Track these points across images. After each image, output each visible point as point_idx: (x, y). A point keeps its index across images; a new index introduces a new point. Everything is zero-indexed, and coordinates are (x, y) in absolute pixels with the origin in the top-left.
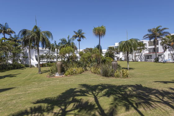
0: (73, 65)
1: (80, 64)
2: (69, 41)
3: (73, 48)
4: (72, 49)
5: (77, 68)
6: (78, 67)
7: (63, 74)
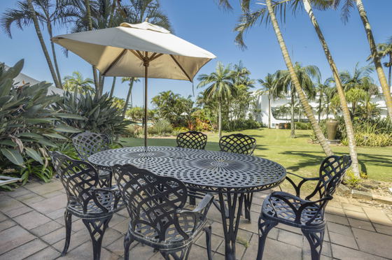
0: (362, 127)
1: (385, 126)
2: (358, 74)
3: (367, 89)
4: (363, 93)
5: (373, 135)
6: (376, 133)
7: (339, 142)
